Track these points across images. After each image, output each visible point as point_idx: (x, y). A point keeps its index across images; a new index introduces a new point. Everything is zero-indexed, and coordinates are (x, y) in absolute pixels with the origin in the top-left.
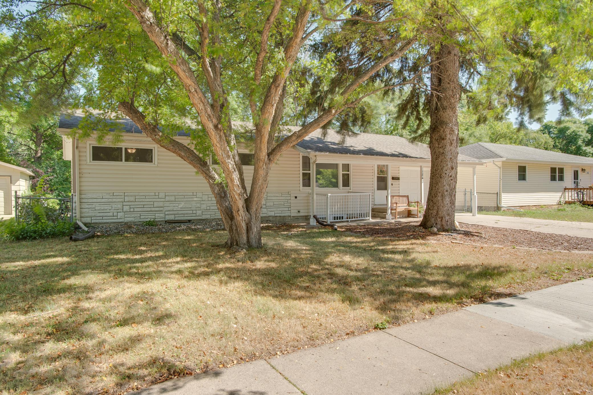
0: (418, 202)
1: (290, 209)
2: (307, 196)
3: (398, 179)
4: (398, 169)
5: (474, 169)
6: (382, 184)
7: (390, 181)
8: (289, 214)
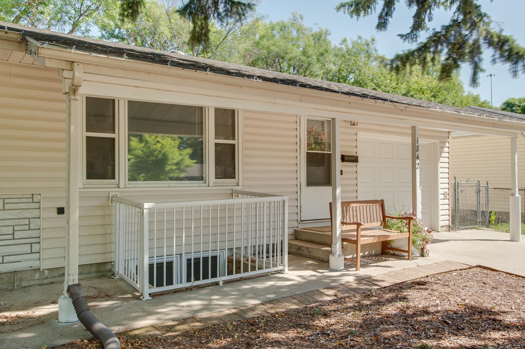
0: (410, 219)
1: (36, 247)
2: (102, 207)
3: (354, 159)
4: (354, 137)
5: (514, 139)
6: (319, 171)
7: (338, 165)
8: (35, 264)
